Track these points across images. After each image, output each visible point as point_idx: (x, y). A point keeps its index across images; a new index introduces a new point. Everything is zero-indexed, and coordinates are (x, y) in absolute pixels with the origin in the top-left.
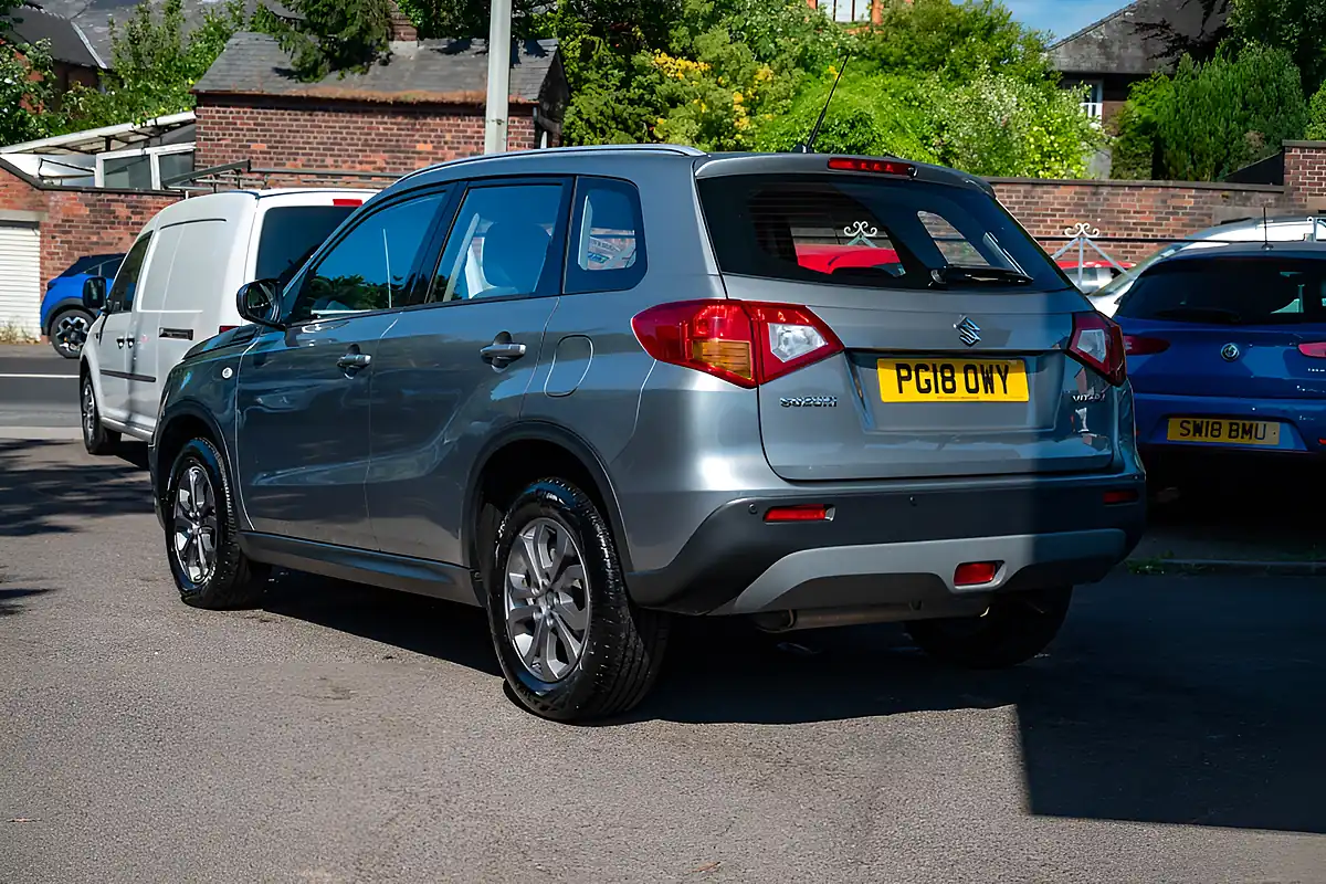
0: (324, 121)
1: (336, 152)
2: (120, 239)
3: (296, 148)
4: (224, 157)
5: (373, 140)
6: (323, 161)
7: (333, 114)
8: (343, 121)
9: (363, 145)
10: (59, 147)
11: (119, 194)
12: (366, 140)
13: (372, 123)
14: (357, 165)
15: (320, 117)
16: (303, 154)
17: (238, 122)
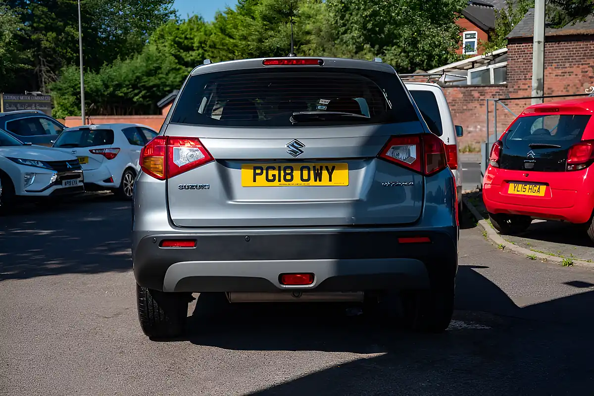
0: (565, 46)
1: (570, 60)
2: (476, 107)
3: (552, 60)
4: (520, 67)
5: (589, 53)
6: (564, 65)
7: (569, 43)
8: (574, 45)
9: (583, 56)
10: (453, 68)
11: (475, 87)
12: (585, 53)
13: (588, 45)
14: (581, 66)
15: (563, 45)
16: (555, 63)
17: (526, 50)
